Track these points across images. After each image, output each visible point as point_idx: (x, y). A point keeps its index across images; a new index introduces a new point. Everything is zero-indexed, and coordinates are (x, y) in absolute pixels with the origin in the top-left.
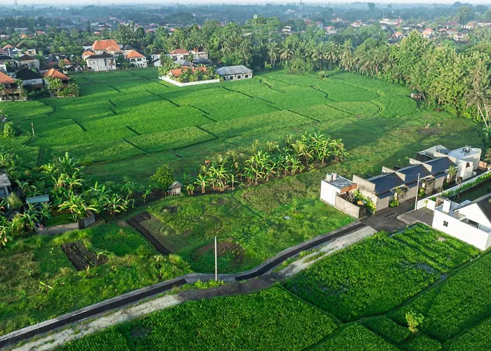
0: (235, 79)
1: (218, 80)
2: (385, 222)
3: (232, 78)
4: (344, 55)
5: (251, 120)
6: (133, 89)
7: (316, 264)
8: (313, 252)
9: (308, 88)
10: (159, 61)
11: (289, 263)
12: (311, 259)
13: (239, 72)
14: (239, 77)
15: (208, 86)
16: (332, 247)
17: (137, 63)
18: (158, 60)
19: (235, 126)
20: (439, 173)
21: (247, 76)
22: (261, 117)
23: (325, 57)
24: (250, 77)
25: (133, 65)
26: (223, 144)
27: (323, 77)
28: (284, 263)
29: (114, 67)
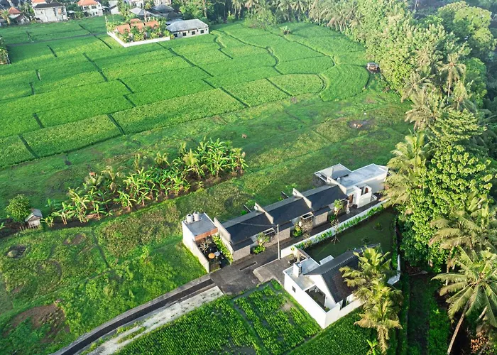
0: (189, 35)
1: (167, 39)
2: (238, 277)
3: (185, 34)
4: (313, 6)
5: (174, 104)
6: (72, 52)
7: (127, 346)
8: (133, 326)
9: (262, 51)
10: (117, 8)
11: (99, 344)
12: (125, 339)
13: (193, 28)
14: (193, 33)
15: (154, 48)
16: (159, 318)
17: (91, 11)
18: (115, 6)
19: (152, 114)
20: (321, 209)
21: (202, 32)
22: (186, 100)
23: (293, 7)
24: (206, 32)
25: (86, 14)
26: (125, 144)
27: (285, 33)
28: (93, 344)
29: (65, 17)
